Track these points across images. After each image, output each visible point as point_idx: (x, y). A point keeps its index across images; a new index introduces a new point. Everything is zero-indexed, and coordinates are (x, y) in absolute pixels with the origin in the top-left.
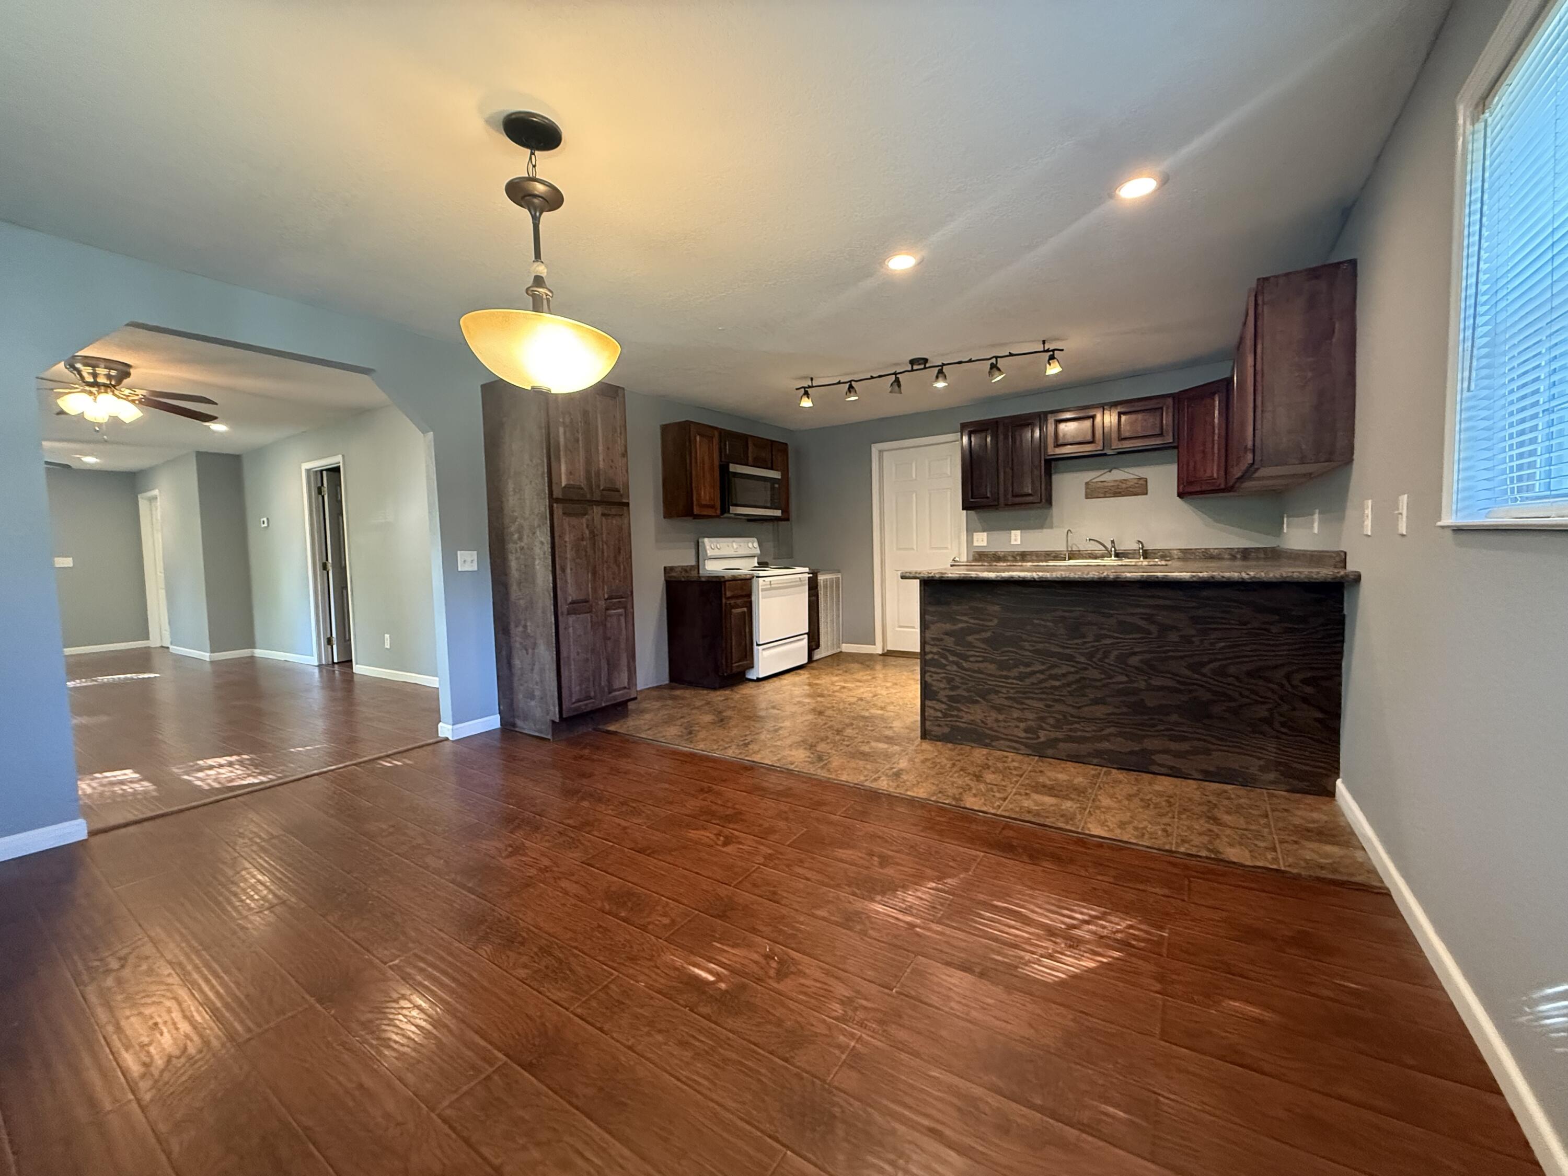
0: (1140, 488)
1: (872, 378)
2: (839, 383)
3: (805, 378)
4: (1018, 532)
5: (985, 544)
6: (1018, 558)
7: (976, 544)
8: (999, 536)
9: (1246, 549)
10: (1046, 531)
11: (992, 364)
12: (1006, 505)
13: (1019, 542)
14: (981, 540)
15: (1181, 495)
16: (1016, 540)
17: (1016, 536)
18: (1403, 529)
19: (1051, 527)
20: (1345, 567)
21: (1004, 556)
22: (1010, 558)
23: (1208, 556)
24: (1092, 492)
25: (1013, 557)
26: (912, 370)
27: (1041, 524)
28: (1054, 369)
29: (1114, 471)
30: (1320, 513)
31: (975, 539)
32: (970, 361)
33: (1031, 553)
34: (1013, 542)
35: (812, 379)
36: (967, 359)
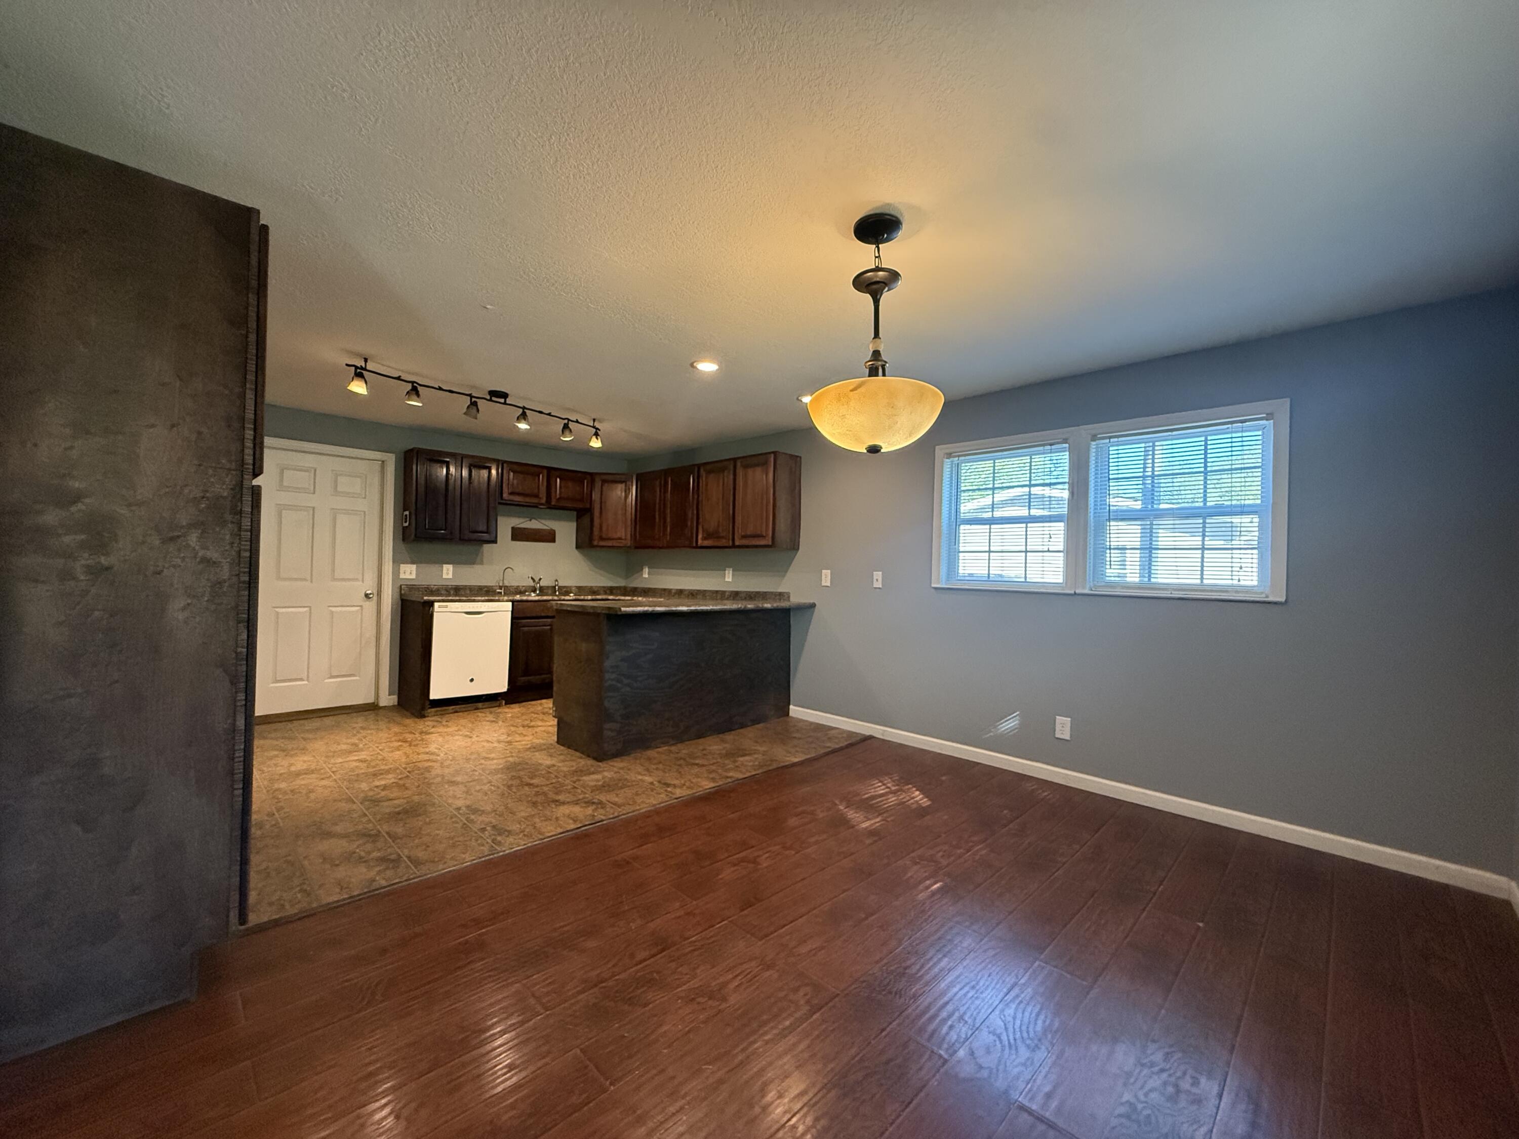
0: (549, 537)
1: (440, 389)
2: (399, 378)
3: (358, 355)
4: (450, 567)
5: (413, 576)
6: (452, 592)
7: (402, 576)
8: (432, 569)
9: (611, 587)
10: (477, 567)
11: (565, 424)
12: (461, 539)
13: (450, 576)
14: (409, 572)
15: (577, 547)
16: (448, 574)
17: (448, 570)
18: (878, 584)
19: (482, 563)
20: (789, 600)
21: (438, 590)
22: (443, 592)
23: (593, 591)
24: (519, 535)
25: (447, 590)
26: (491, 400)
27: (472, 561)
28: (596, 443)
29: (533, 521)
30: (733, 571)
31: (402, 571)
32: (549, 414)
33: (465, 588)
34: (445, 576)
35: (366, 360)
36: (547, 412)
